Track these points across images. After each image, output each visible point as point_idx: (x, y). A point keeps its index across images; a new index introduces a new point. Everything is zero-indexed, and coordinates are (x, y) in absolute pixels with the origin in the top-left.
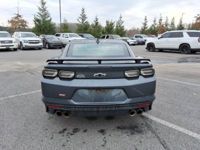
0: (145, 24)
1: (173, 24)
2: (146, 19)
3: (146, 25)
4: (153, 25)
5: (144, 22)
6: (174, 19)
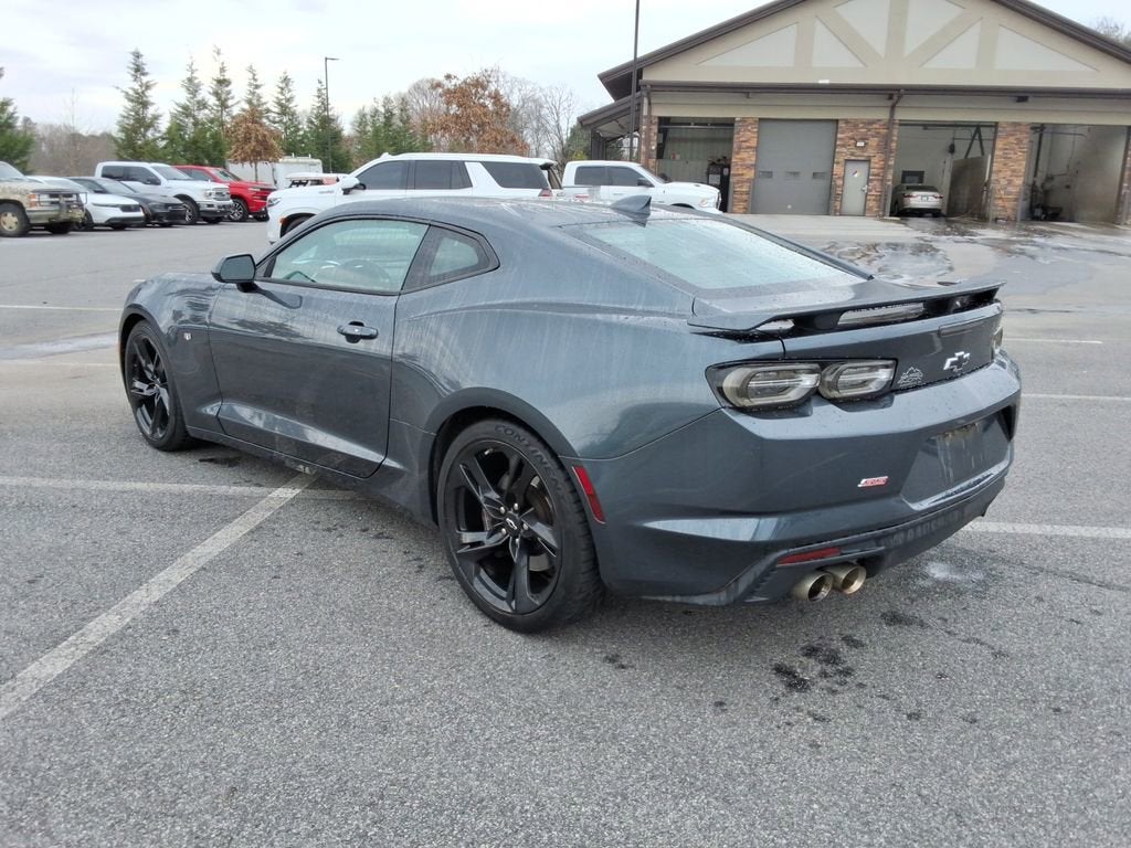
0: (141, 101)
1: (284, 110)
2: (139, 70)
3: (145, 105)
4: (186, 111)
5: (130, 84)
6: (286, 80)
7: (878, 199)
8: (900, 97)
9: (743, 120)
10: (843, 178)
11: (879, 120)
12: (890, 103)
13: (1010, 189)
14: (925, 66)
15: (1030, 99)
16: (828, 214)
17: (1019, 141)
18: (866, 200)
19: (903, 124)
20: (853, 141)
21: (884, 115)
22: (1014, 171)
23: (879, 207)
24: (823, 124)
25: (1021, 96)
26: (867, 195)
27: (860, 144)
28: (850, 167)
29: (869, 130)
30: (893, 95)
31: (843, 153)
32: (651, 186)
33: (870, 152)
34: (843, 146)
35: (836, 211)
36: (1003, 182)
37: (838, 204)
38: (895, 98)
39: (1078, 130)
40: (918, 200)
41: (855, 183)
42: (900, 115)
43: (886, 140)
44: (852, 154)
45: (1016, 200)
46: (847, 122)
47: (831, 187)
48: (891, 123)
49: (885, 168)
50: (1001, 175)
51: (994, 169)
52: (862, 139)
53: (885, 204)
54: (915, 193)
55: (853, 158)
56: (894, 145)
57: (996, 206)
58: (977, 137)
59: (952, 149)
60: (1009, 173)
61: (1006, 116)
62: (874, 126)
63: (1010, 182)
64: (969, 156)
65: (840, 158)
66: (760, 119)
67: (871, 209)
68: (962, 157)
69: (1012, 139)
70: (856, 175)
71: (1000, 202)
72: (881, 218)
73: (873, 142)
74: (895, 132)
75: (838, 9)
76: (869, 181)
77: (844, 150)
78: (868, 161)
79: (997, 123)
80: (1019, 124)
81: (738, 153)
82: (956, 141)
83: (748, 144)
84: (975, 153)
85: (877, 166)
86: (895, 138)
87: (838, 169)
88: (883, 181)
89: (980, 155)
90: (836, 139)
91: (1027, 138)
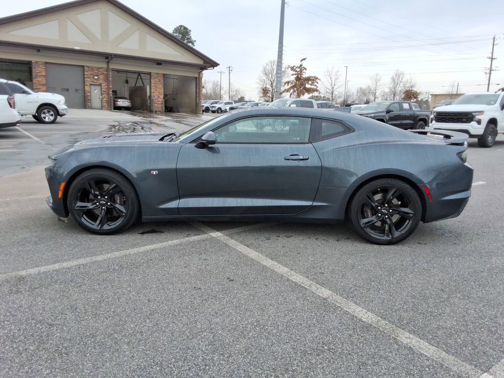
7: (107, 102)
8: (112, 58)
9: (37, 62)
10: (90, 92)
11: (102, 68)
12: (107, 60)
13: (159, 99)
14: (119, 46)
15: (163, 64)
16: (85, 108)
17: (160, 81)
18: (102, 103)
19: (113, 70)
20: (92, 76)
21: (104, 66)
22: (159, 92)
23: (108, 106)
24: (78, 68)
25: (159, 63)
26: (102, 100)
27: (96, 77)
28: (93, 88)
29: (99, 72)
30: (108, 57)
31: (88, 81)
32: (30, 94)
33: (101, 81)
34: (88, 78)
35: (89, 107)
36: (156, 97)
37: (89, 104)
38: (110, 58)
39: (175, 77)
40: (121, 103)
41: (96, 94)
42: (112, 66)
43: (107, 76)
44: (93, 82)
45: (162, 104)
46: (88, 67)
47: (85, 97)
48: (108, 69)
49: (108, 89)
50: (155, 94)
51: (152, 91)
52: (97, 76)
53: (111, 104)
54: (119, 100)
55: (93, 83)
56: (111, 79)
57: (155, 106)
58: (139, 77)
59: (127, 82)
60: (158, 93)
61: (154, 70)
62: (101, 70)
63: (159, 97)
64: (137, 85)
65: (87, 83)
66: (46, 63)
67: (105, 106)
68: (134, 85)
69: (157, 80)
70: (96, 91)
71: (156, 105)
72: (110, 110)
73: (101, 77)
74: (110, 73)
75: (77, 16)
76: (102, 94)
77: (88, 79)
78: (100, 85)
79: (150, 73)
80: (159, 74)
81: (36, 78)
82: (128, 79)
83: (41, 74)
84: (139, 84)
85: (105, 87)
86: (111, 76)
87: (87, 88)
88: (108, 94)
89: (142, 85)
90: (84, 74)
91: (162, 79)
